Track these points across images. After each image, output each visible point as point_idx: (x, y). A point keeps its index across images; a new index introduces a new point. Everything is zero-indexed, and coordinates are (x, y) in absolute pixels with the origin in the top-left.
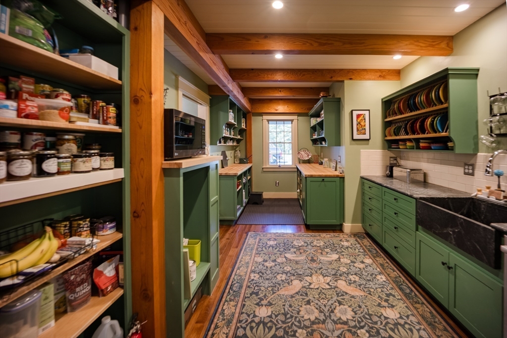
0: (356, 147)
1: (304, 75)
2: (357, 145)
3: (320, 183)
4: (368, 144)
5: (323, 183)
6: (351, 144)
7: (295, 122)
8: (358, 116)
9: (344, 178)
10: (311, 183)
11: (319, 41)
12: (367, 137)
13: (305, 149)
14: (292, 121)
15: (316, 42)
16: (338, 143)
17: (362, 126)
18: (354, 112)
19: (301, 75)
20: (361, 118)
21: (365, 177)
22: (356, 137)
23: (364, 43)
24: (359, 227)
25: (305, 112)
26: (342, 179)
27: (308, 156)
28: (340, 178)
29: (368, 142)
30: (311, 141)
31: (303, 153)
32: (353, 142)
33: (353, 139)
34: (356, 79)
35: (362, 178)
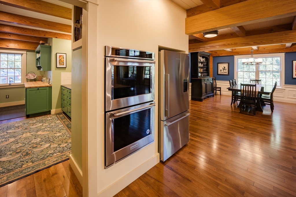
0: (58, 71)
1: (26, 31)
2: (59, 70)
3: (36, 91)
4: (65, 70)
5: (38, 91)
6: (55, 70)
7: (24, 55)
8: (60, 56)
9: (51, 87)
10: (30, 91)
11: (30, 21)
12: (65, 66)
13: (32, 73)
14: (22, 54)
15: (28, 21)
16: (50, 69)
17: (62, 61)
18: (57, 54)
19: (24, 31)
20: (61, 57)
21: (63, 86)
22: (58, 66)
23: (55, 26)
24: (60, 110)
25: (33, 49)
26: (50, 88)
27: (34, 77)
28: (49, 87)
29: (65, 69)
30: (36, 67)
31: (30, 75)
32: (57, 69)
33: (57, 67)
34: (59, 38)
35: (61, 86)
